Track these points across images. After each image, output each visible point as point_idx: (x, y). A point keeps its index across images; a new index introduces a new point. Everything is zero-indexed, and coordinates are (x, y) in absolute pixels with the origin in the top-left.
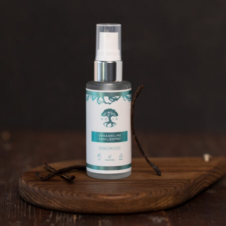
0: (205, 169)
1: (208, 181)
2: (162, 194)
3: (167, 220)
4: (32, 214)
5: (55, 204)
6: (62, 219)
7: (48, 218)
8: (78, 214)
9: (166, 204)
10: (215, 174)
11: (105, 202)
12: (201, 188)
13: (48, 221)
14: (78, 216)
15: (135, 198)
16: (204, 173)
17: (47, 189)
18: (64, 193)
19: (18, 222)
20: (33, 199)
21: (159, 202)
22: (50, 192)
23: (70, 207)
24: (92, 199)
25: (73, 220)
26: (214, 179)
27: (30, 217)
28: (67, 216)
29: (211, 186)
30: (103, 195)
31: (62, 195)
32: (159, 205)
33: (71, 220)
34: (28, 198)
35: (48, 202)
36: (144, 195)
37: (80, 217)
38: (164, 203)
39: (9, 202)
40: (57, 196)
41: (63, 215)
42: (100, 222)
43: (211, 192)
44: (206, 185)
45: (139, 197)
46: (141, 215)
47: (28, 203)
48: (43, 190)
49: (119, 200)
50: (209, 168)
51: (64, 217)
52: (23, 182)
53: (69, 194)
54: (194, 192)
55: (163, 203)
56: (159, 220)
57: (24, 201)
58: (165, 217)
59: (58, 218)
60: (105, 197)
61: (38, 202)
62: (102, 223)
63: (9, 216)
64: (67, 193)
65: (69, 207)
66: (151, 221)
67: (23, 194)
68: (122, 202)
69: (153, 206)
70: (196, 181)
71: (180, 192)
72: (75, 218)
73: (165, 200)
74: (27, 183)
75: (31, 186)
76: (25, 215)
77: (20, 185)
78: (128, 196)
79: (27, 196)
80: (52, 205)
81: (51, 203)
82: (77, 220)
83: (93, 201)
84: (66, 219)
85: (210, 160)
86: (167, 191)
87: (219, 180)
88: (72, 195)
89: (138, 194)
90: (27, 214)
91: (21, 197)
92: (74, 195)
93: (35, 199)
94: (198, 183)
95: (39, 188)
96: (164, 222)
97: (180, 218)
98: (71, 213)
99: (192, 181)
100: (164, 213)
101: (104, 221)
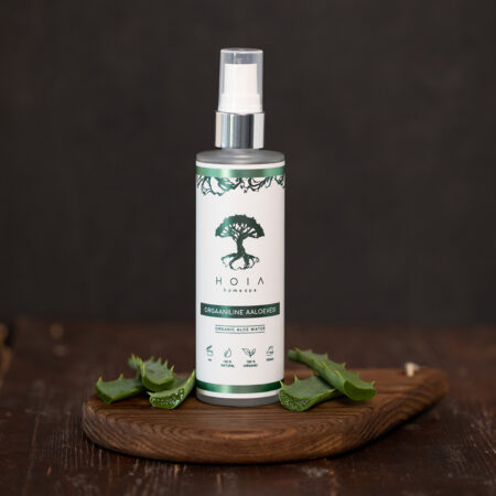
0: (401, 388)
1: (407, 410)
2: (324, 430)
3: (332, 473)
4: (104, 463)
5: (143, 448)
6: (155, 471)
7: (132, 470)
8: (181, 464)
9: (330, 448)
10: (419, 398)
11: (227, 444)
12: (392, 421)
13: (131, 474)
14: (181, 467)
15: (279, 437)
16: (399, 395)
17: (130, 422)
18: (158, 428)
19: (81, 476)
20: (106, 438)
21: (318, 444)
22: (134, 426)
23: (169, 452)
24: (204, 438)
25: (173, 472)
26: (418, 407)
27: (100, 468)
28: (164, 467)
29: (412, 419)
30: (223, 433)
31: (154, 432)
32: (317, 450)
33: (170, 474)
34: (97, 438)
35: (132, 443)
36: (293, 431)
37: (185, 468)
38: (327, 446)
39: (65, 442)
40: (146, 434)
41: (157, 465)
42: (218, 476)
43: (411, 427)
44: (402, 416)
45: (285, 435)
46: (288, 466)
47: (97, 446)
48: (123, 423)
49: (250, 440)
50: (407, 388)
51: (158, 469)
52: (89, 409)
53: (166, 431)
54: (380, 429)
55: (324, 446)
56: (319, 474)
57: (89, 441)
58: (328, 468)
59: (148, 470)
60: (227, 436)
61: (114, 444)
62: (222, 477)
63: (66, 465)
64: (163, 428)
65: (167, 452)
66: (305, 475)
67: (89, 429)
68: (255, 443)
69: (308, 450)
70: (385, 409)
71: (355, 428)
72: (177, 469)
73: (328, 441)
74: (96, 411)
75: (102, 416)
76: (92, 465)
77: (84, 415)
78: (266, 434)
79: (96, 434)
80: (138, 449)
81: (137, 445)
82: (180, 473)
83: (207, 442)
84: (161, 472)
85: (416, 373)
86: (332, 425)
87: (427, 409)
88: (171, 432)
89: (283, 431)
90: (96, 462)
91: (85, 435)
92: (176, 432)
93: (109, 438)
94: (387, 413)
95: (117, 420)
96: (325, 475)
97: (354, 471)
98: (169, 462)
99: (377, 410)
100: (328, 463)
101: (225, 475)
